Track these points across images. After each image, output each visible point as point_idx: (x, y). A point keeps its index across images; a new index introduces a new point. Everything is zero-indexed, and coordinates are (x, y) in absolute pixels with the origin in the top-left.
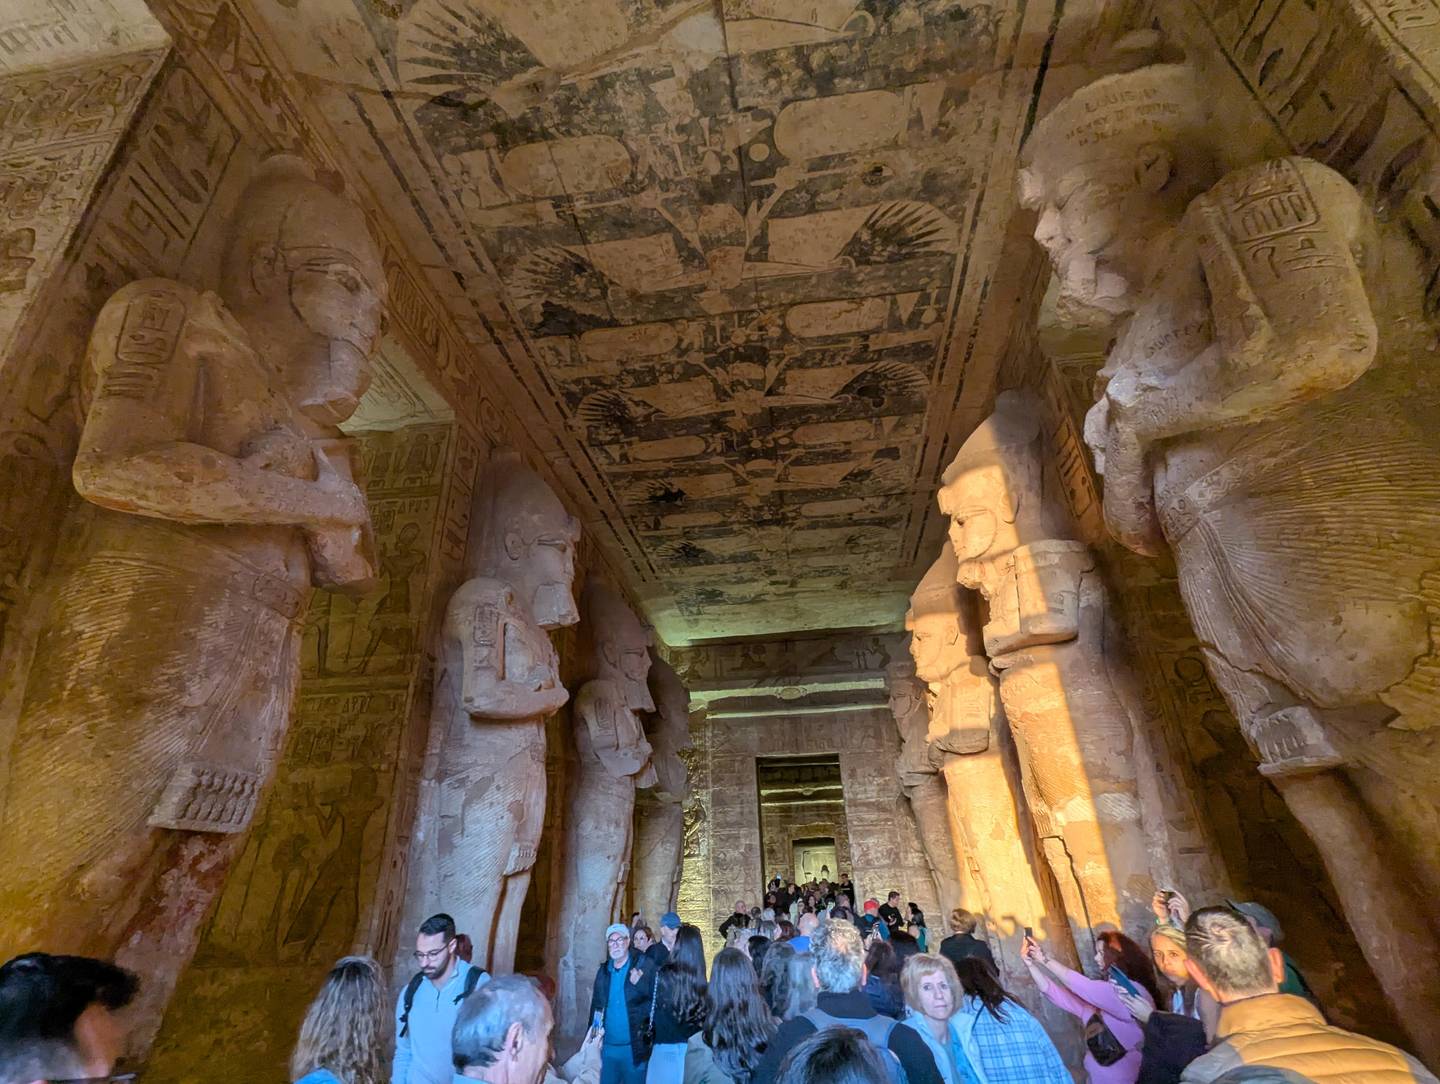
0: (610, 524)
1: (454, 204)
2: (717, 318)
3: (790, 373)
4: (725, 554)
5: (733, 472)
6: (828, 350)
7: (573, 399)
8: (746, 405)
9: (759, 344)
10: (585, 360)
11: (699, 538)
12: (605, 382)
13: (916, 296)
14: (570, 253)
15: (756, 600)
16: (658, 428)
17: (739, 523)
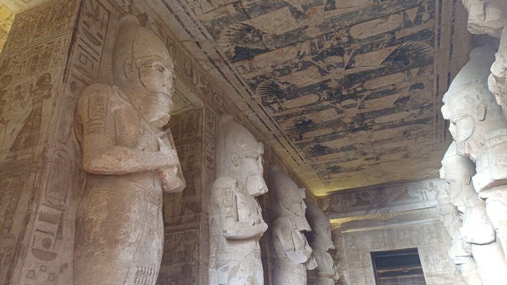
0: (278, 140)
1: (192, 14)
2: (315, 39)
3: (356, 57)
4: (339, 148)
5: (335, 107)
6: (374, 43)
7: (253, 87)
8: (336, 76)
9: (338, 46)
10: (256, 68)
11: (323, 141)
12: (267, 76)
13: (416, 9)
14: (244, 24)
15: (359, 169)
16: (294, 93)
17: (343, 131)
